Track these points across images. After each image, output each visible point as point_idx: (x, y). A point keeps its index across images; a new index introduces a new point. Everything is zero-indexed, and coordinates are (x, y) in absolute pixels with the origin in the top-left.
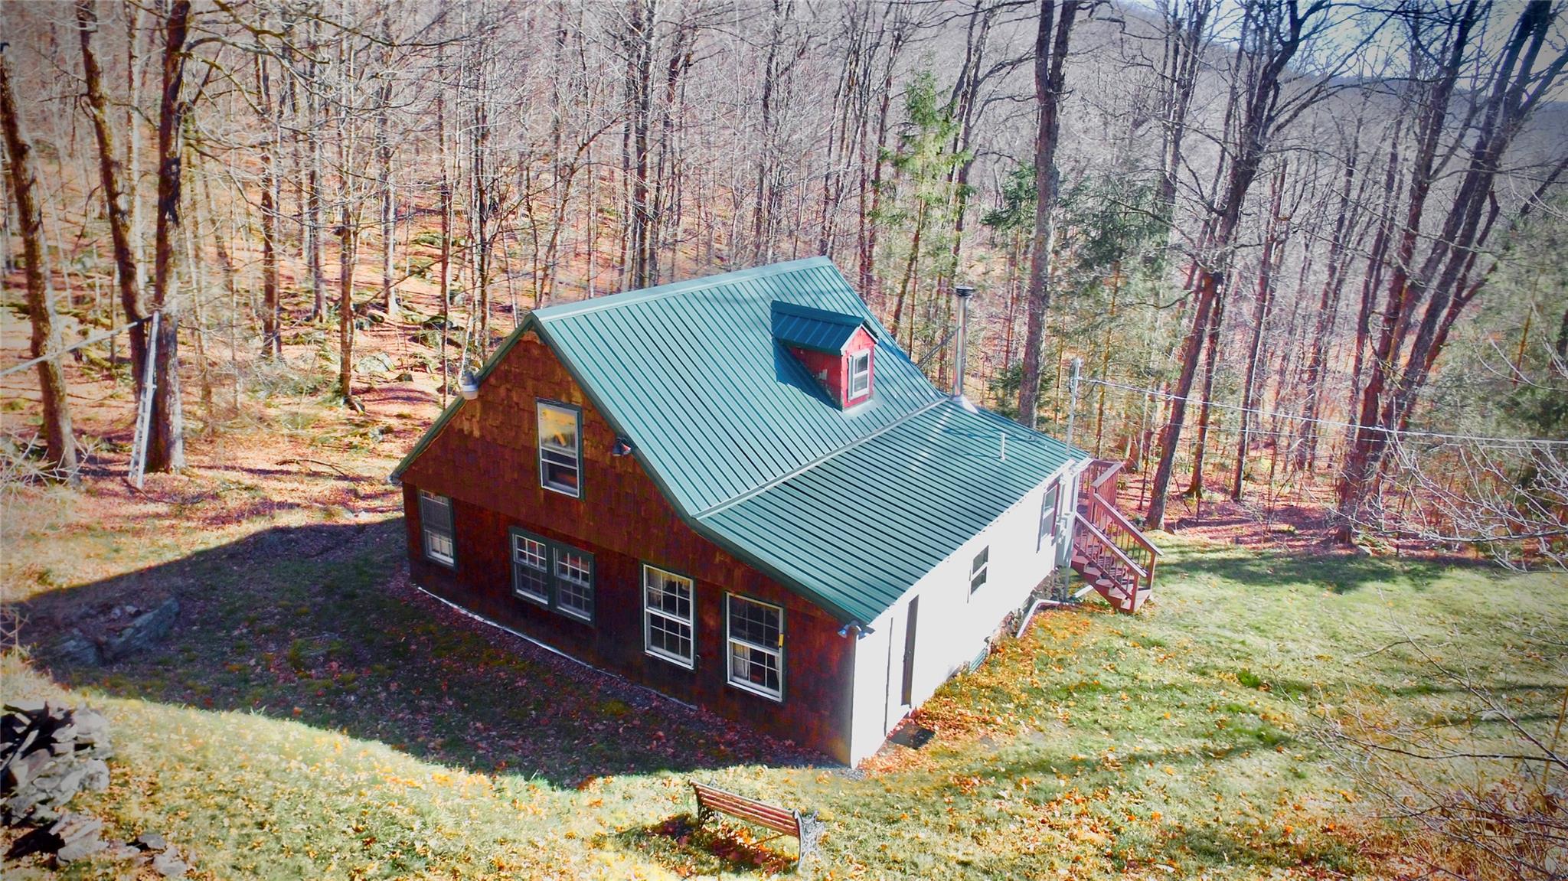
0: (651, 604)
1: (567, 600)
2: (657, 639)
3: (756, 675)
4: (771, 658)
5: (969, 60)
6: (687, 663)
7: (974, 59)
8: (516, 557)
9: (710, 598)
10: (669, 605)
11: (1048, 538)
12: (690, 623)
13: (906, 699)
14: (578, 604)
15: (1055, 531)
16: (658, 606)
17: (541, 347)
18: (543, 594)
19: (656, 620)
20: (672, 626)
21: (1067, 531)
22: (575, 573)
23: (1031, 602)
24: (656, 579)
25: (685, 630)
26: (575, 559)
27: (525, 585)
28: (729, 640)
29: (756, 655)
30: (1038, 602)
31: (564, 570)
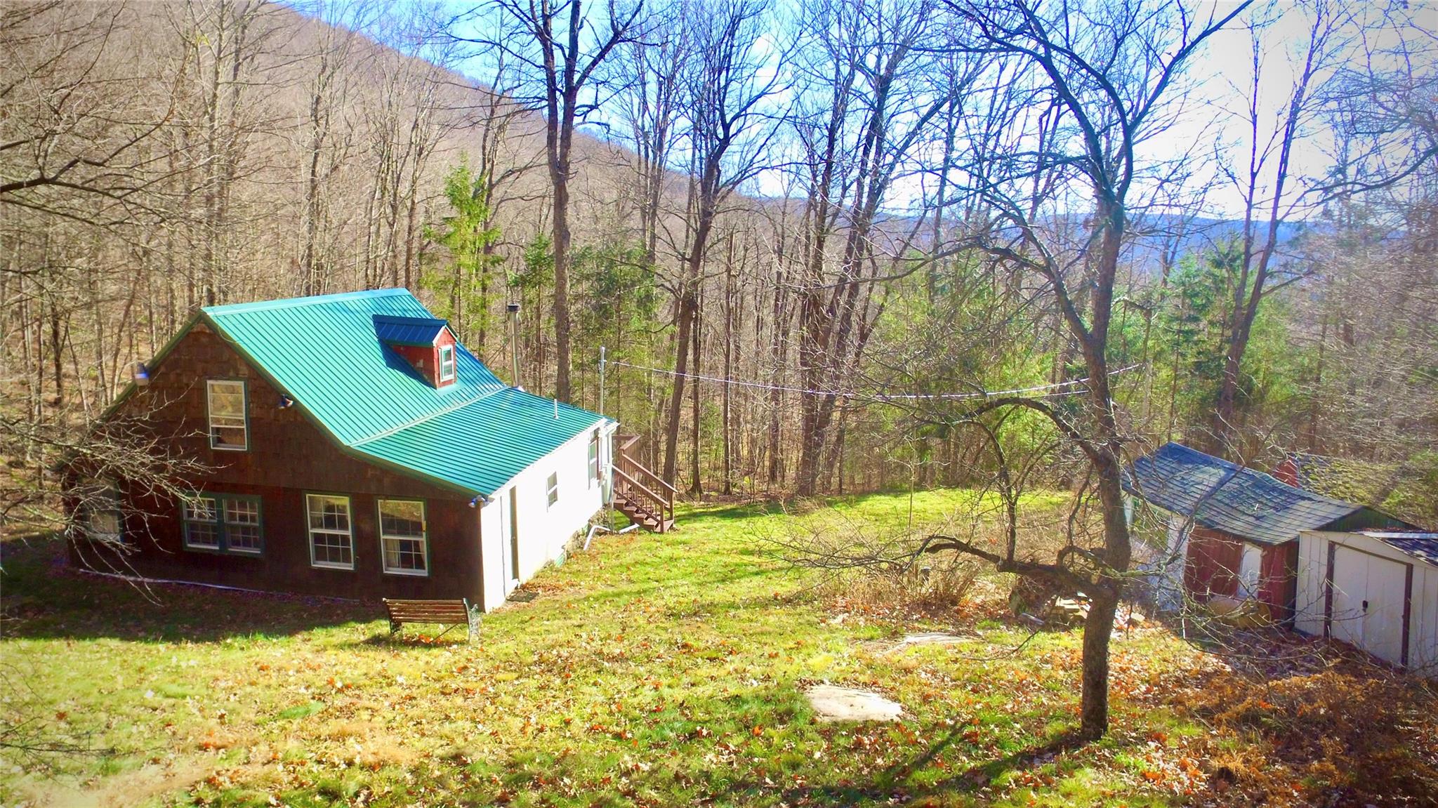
0: (313, 526)
1: (237, 543)
2: (320, 556)
3: (406, 561)
4: (417, 543)
5: (484, 167)
6: (349, 567)
7: (488, 166)
8: (185, 517)
9: (364, 507)
10: (330, 522)
11: (595, 481)
12: (349, 533)
13: (516, 575)
14: (247, 543)
15: (599, 476)
16: (321, 526)
17: (210, 335)
18: (214, 544)
19: (319, 538)
20: (333, 539)
21: (608, 476)
22: (243, 518)
23: (589, 527)
24: (317, 503)
25: (345, 539)
26: (242, 506)
27: (194, 539)
28: (383, 537)
29: (405, 545)
30: (594, 527)
31: (232, 516)
